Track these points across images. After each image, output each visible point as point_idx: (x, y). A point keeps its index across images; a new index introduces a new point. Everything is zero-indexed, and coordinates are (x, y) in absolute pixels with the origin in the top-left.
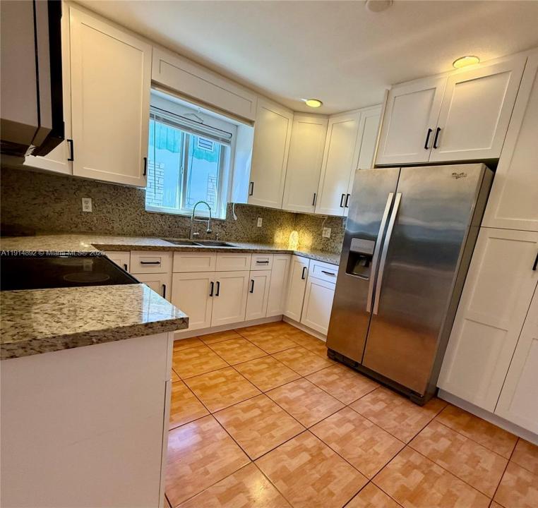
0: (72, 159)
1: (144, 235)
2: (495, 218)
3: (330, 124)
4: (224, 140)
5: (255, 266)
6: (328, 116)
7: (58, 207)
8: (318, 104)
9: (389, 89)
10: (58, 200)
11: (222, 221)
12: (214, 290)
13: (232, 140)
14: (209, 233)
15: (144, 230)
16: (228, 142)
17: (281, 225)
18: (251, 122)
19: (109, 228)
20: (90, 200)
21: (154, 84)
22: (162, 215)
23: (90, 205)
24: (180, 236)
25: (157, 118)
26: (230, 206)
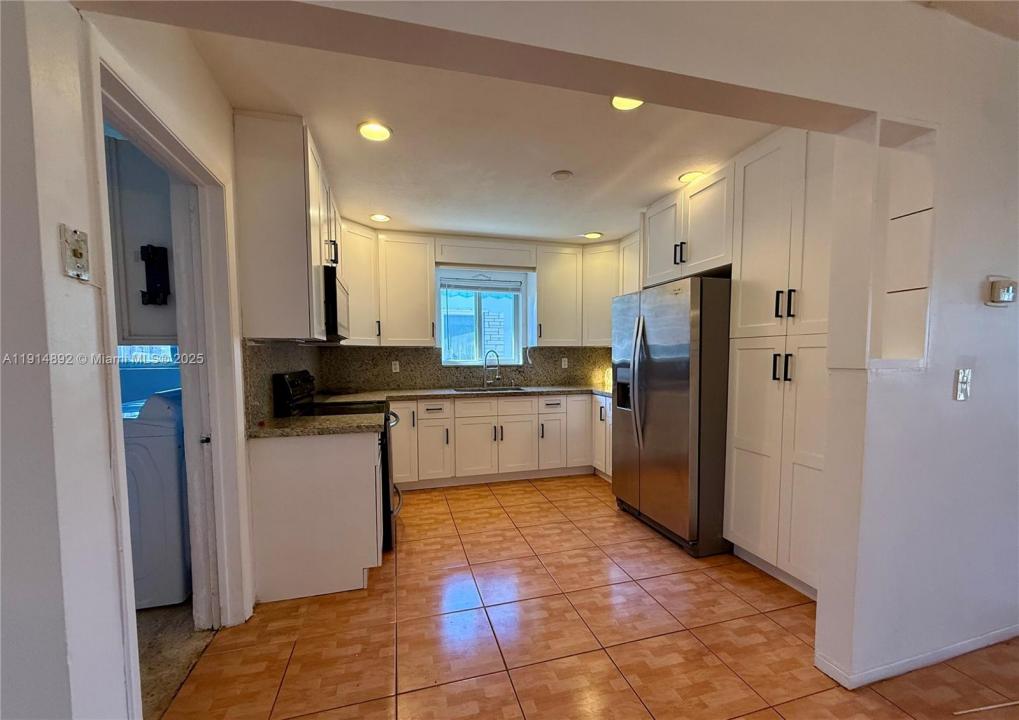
0: (379, 335)
1: (441, 388)
2: (740, 326)
3: (621, 248)
4: (513, 290)
5: (543, 409)
6: (619, 241)
7: (375, 371)
8: (599, 236)
9: (644, 210)
10: (375, 365)
11: (518, 367)
12: (498, 434)
13: (523, 288)
14: (498, 379)
15: (442, 382)
16: (518, 290)
17: (594, 363)
18: (534, 269)
19: (413, 383)
20: (397, 363)
21: (437, 264)
22: (457, 367)
23: (398, 366)
24: (475, 386)
25: (449, 286)
26: (525, 350)
